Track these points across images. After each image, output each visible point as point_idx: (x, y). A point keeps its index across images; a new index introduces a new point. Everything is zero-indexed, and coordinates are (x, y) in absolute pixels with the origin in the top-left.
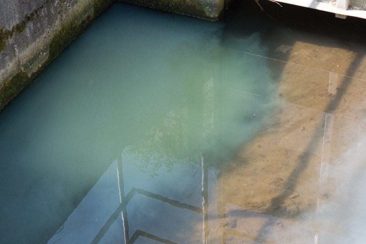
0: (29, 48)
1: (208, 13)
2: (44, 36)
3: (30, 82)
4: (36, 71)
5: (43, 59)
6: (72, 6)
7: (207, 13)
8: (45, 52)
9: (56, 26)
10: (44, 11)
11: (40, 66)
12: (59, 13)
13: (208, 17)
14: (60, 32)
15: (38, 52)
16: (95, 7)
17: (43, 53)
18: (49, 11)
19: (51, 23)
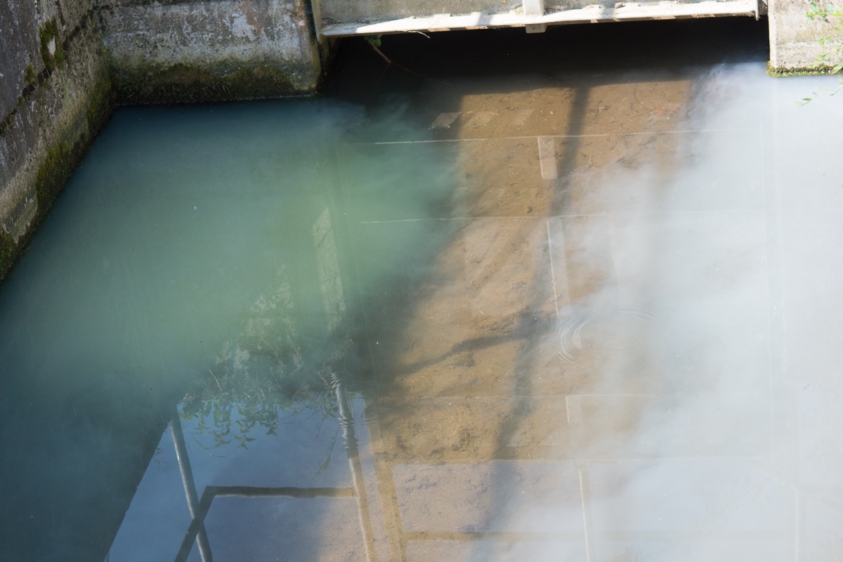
0: (8, 188)
1: (298, 84)
2: (25, 167)
3: (20, 253)
4: (23, 234)
5: (31, 211)
6: (57, 114)
7: (295, 84)
8: (31, 197)
9: (40, 149)
10: (19, 120)
11: (29, 224)
12: (40, 125)
13: (299, 92)
14: (46, 160)
15: (21, 197)
16: (88, 117)
17: (29, 200)
18: (25, 121)
19: (31, 143)
